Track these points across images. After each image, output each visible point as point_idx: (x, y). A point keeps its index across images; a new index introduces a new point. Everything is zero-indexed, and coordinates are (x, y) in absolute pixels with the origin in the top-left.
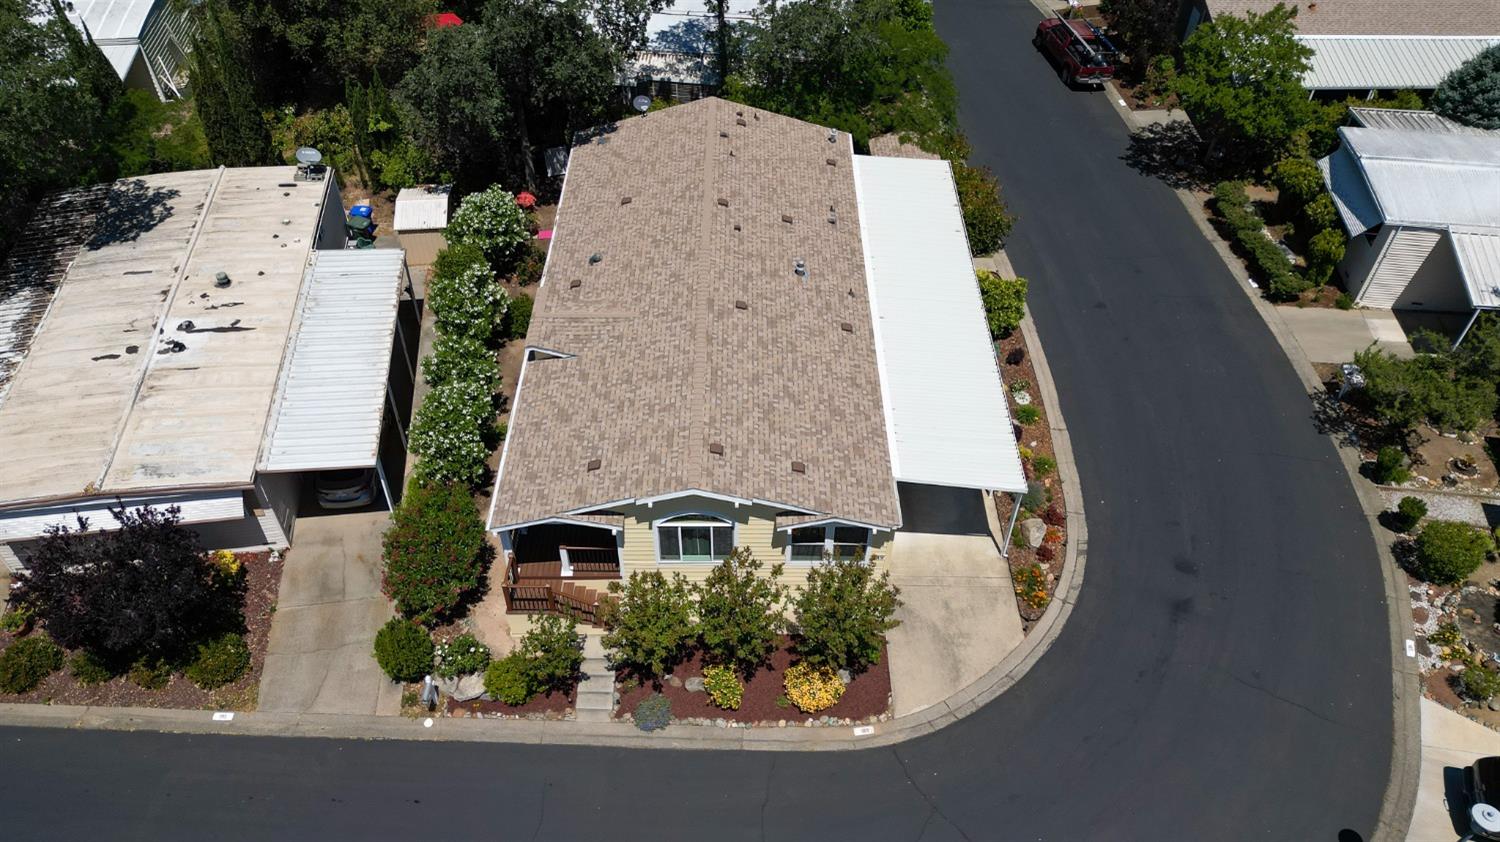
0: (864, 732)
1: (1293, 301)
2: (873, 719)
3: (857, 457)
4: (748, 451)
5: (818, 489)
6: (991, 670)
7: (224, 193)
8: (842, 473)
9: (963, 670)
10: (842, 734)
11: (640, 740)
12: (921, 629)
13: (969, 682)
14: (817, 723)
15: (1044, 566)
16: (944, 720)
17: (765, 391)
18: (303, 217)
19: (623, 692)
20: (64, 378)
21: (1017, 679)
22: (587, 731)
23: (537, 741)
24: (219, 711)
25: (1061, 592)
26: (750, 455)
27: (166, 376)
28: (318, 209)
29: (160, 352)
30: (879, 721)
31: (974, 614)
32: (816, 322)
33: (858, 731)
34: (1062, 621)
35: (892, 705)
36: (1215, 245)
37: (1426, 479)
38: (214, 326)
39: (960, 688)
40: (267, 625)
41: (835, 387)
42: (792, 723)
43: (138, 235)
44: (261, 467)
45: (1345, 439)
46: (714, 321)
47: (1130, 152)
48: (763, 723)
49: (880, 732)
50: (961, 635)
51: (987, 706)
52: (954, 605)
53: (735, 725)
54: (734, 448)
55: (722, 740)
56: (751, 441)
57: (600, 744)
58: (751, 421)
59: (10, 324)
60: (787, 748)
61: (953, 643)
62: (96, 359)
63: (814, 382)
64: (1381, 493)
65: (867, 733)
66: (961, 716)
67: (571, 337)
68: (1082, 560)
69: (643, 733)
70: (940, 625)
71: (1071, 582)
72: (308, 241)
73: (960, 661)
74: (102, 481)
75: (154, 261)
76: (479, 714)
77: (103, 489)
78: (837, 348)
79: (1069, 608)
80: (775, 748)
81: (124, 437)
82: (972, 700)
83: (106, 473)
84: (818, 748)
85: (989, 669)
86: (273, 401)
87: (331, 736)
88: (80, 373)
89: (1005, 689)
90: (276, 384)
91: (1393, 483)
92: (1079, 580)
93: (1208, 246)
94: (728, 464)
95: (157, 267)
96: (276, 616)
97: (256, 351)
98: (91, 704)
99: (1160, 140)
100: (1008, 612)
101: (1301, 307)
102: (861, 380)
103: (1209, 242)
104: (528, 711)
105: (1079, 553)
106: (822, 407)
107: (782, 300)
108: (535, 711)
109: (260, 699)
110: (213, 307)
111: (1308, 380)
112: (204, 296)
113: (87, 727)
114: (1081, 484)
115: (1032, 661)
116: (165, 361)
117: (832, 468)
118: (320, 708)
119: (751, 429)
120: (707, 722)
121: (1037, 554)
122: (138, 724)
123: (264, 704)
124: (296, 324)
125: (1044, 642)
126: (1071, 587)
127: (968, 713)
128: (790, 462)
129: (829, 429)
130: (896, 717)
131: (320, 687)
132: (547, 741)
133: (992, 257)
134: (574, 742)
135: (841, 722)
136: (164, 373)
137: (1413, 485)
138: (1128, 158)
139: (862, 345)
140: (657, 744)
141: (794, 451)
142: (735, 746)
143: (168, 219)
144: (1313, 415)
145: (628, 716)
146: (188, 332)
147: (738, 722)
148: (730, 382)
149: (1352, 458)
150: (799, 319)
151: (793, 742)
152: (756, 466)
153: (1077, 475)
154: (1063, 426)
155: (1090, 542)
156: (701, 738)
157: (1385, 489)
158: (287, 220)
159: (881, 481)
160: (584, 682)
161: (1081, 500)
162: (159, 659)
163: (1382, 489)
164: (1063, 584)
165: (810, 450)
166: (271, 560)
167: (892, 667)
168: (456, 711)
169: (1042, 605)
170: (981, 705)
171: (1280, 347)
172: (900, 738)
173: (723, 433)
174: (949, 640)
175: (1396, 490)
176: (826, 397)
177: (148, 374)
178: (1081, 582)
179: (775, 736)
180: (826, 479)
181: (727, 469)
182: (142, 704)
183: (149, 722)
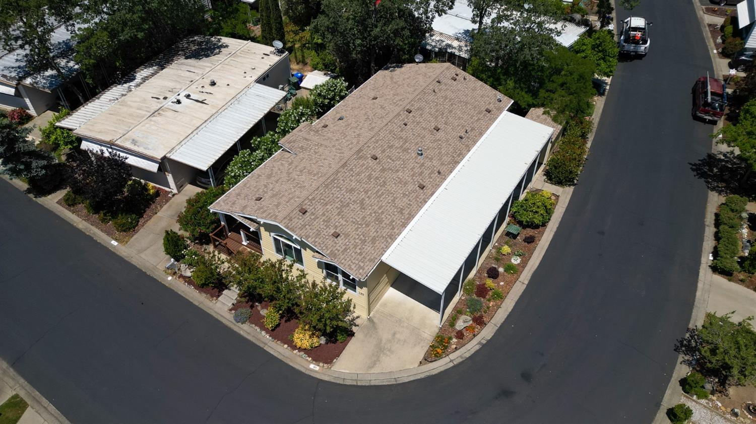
0: (314, 368)
1: (727, 275)
2: (321, 364)
3: (370, 243)
4: (318, 218)
5: (337, 247)
6: (390, 372)
7: (242, 51)
8: (355, 247)
9: (377, 365)
10: (304, 363)
11: (231, 323)
12: (374, 338)
13: (375, 372)
14: (298, 353)
15: (455, 340)
16: (351, 381)
17: (351, 197)
18: (261, 68)
19: (239, 302)
20: (138, 100)
21: (398, 382)
22: (216, 310)
23: (197, 304)
24: (115, 240)
25: (452, 356)
26: (317, 220)
27: (167, 111)
28: (270, 67)
29: (172, 102)
30: (323, 366)
31: (403, 344)
32: (407, 178)
33: (312, 366)
34: (442, 369)
35: (334, 363)
36: (707, 229)
37: (720, 404)
38: (196, 99)
39: (369, 372)
40: (150, 217)
41: (389, 209)
42: (289, 348)
43: (202, 58)
44: (168, 155)
45: (688, 360)
46: (354, 159)
47: (700, 162)
48: (279, 342)
49: (319, 371)
50: (390, 350)
51: (375, 386)
52: (398, 336)
53: (268, 337)
54: (313, 214)
55: (260, 340)
56: (324, 215)
57: (216, 317)
58: (331, 207)
59: (142, 77)
60: (280, 357)
61: (383, 351)
62: (152, 97)
63: (381, 203)
64: (682, 397)
65: (315, 369)
66: (359, 384)
67: (300, 146)
68: (478, 347)
69: (234, 322)
70: (384, 341)
71: (463, 354)
72: (255, 77)
73: (379, 361)
74: (117, 140)
75: (199, 69)
76: (186, 284)
77: (116, 143)
78: (407, 193)
79: (451, 365)
80: (276, 354)
81: (137, 127)
82: (370, 380)
83: (120, 138)
84: (291, 364)
85: (390, 371)
86: (192, 133)
87: (138, 267)
88: (144, 101)
89: (389, 383)
90: (198, 127)
91: (695, 396)
92: (468, 355)
93: (702, 227)
94: (303, 219)
95: (198, 72)
96: (156, 216)
97: (203, 112)
98: (84, 220)
99: (727, 162)
100: (420, 352)
101: (730, 280)
102: (406, 212)
103: (705, 225)
104: (202, 291)
105: (479, 343)
106: (373, 215)
107: (398, 163)
108: (205, 292)
109: (128, 243)
110: (202, 92)
111: (696, 320)
112: (203, 87)
113: (77, 227)
114: (510, 313)
115: (412, 379)
116: (171, 106)
117: (353, 242)
118: (143, 255)
119: (328, 210)
120: (259, 330)
121: (457, 333)
122: (91, 233)
123: (130, 244)
124: (225, 108)
125: (424, 373)
126: (461, 356)
127: (364, 385)
128: (334, 230)
129: (367, 225)
130: (332, 369)
131: (148, 248)
132: (201, 306)
133: (563, 188)
134: (209, 311)
135: (308, 358)
136: (167, 110)
137: (708, 403)
138: (695, 165)
139: (422, 197)
140: (236, 329)
141: (341, 227)
142: (261, 345)
143: (217, 55)
144: (680, 339)
145: (233, 312)
146: (187, 98)
147: (270, 336)
148: (337, 187)
149: (682, 370)
150: (400, 174)
151: (284, 356)
152: (315, 226)
153: (512, 308)
154: (526, 282)
155: (489, 341)
156: (252, 335)
157: (687, 397)
158: (253, 68)
159: (372, 257)
160: (228, 290)
161: (504, 320)
162: (109, 213)
163: (685, 396)
164: (458, 353)
165: (349, 230)
166: (169, 195)
167: (347, 348)
168: (180, 279)
169: (438, 356)
170: (372, 384)
171: (695, 296)
172: (326, 378)
173: (313, 206)
174: (382, 350)
175: (694, 401)
176: (380, 211)
177: (163, 108)
178: (467, 357)
179: (278, 349)
180: (345, 244)
181: (301, 221)
182: (97, 227)
183: (94, 234)
